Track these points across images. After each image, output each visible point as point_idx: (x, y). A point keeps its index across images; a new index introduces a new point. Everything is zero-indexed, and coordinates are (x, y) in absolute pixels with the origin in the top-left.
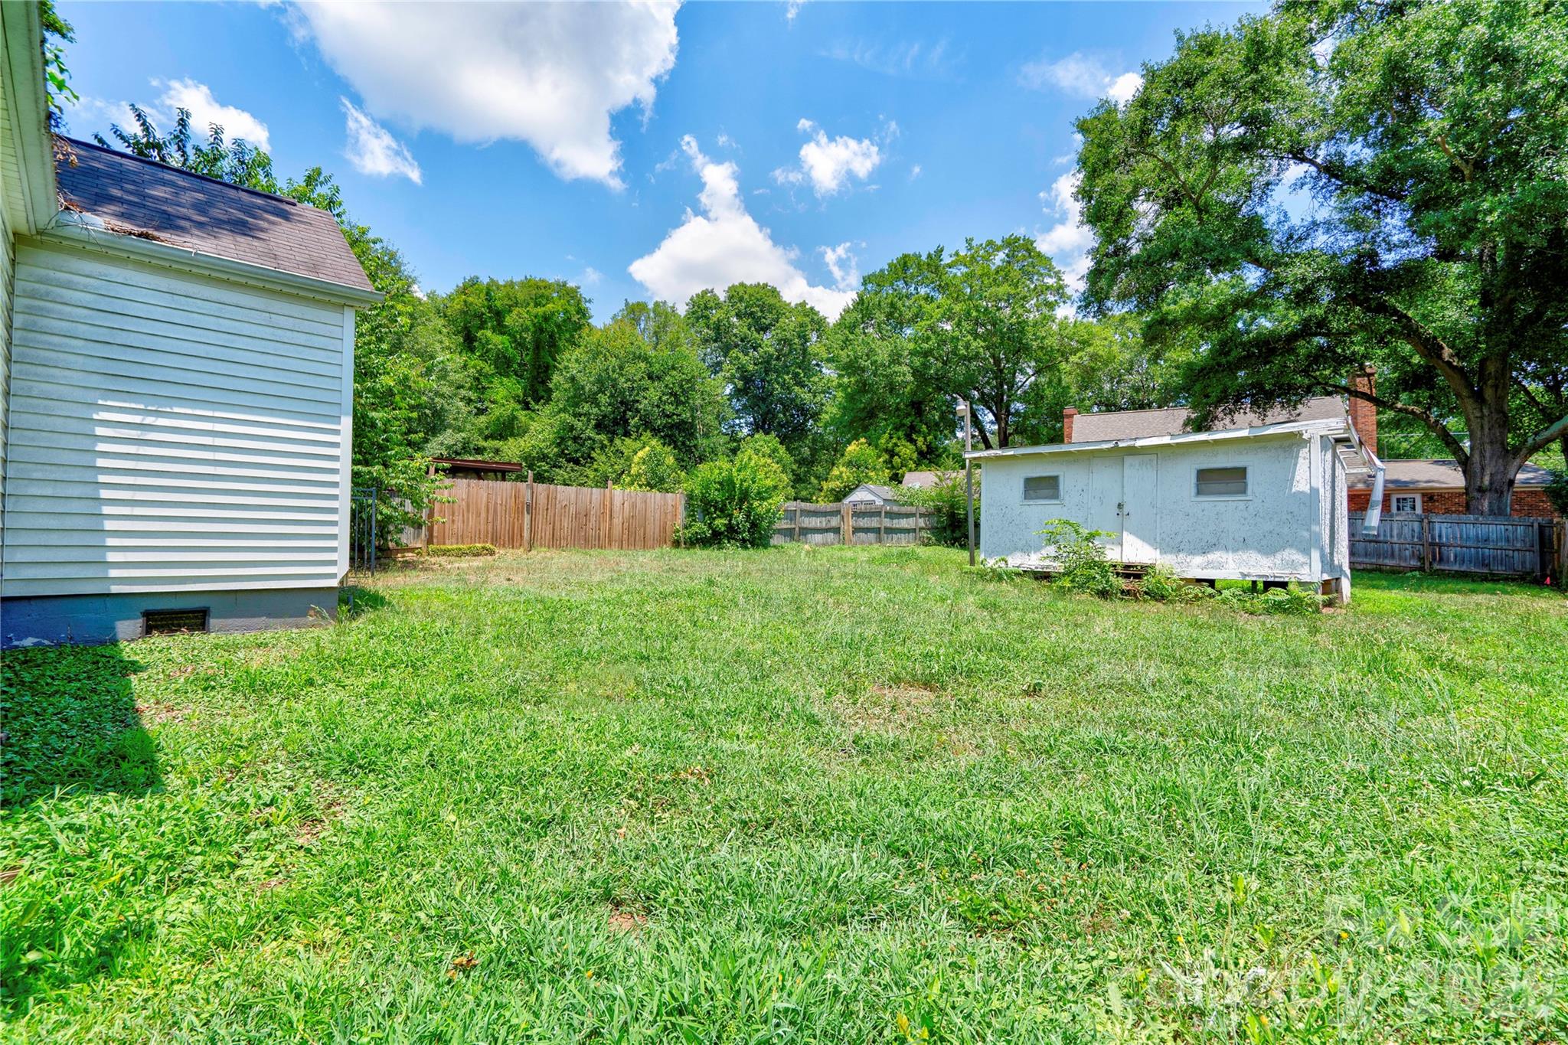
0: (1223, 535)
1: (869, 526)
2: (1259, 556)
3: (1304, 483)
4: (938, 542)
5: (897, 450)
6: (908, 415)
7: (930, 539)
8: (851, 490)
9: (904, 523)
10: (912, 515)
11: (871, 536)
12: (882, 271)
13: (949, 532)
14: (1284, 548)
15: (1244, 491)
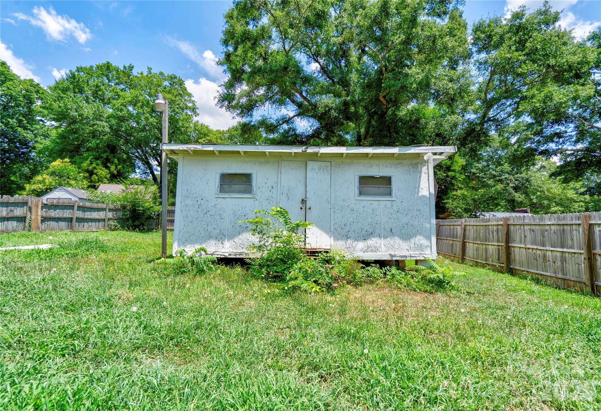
0: (377, 225)
1: (57, 216)
2: (401, 242)
3: (426, 190)
4: (123, 227)
5: (95, 171)
6: (105, 152)
7: (116, 226)
8: (51, 190)
9: (95, 215)
10: (104, 210)
11: (63, 224)
12: (92, 67)
13: (130, 222)
14: (415, 235)
15: (390, 194)
